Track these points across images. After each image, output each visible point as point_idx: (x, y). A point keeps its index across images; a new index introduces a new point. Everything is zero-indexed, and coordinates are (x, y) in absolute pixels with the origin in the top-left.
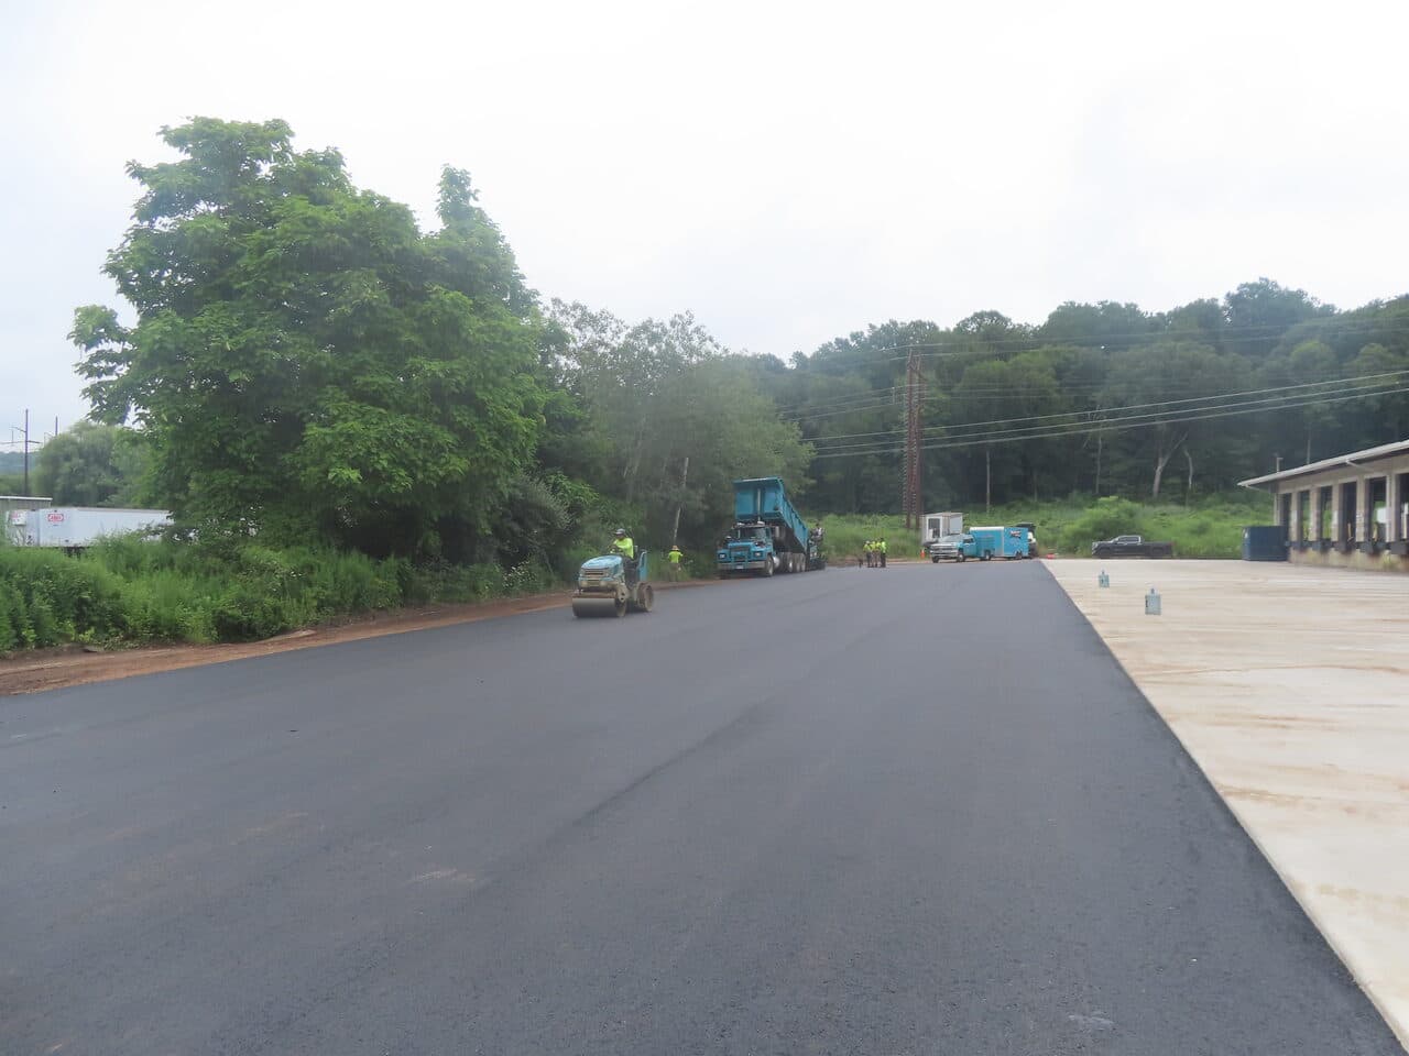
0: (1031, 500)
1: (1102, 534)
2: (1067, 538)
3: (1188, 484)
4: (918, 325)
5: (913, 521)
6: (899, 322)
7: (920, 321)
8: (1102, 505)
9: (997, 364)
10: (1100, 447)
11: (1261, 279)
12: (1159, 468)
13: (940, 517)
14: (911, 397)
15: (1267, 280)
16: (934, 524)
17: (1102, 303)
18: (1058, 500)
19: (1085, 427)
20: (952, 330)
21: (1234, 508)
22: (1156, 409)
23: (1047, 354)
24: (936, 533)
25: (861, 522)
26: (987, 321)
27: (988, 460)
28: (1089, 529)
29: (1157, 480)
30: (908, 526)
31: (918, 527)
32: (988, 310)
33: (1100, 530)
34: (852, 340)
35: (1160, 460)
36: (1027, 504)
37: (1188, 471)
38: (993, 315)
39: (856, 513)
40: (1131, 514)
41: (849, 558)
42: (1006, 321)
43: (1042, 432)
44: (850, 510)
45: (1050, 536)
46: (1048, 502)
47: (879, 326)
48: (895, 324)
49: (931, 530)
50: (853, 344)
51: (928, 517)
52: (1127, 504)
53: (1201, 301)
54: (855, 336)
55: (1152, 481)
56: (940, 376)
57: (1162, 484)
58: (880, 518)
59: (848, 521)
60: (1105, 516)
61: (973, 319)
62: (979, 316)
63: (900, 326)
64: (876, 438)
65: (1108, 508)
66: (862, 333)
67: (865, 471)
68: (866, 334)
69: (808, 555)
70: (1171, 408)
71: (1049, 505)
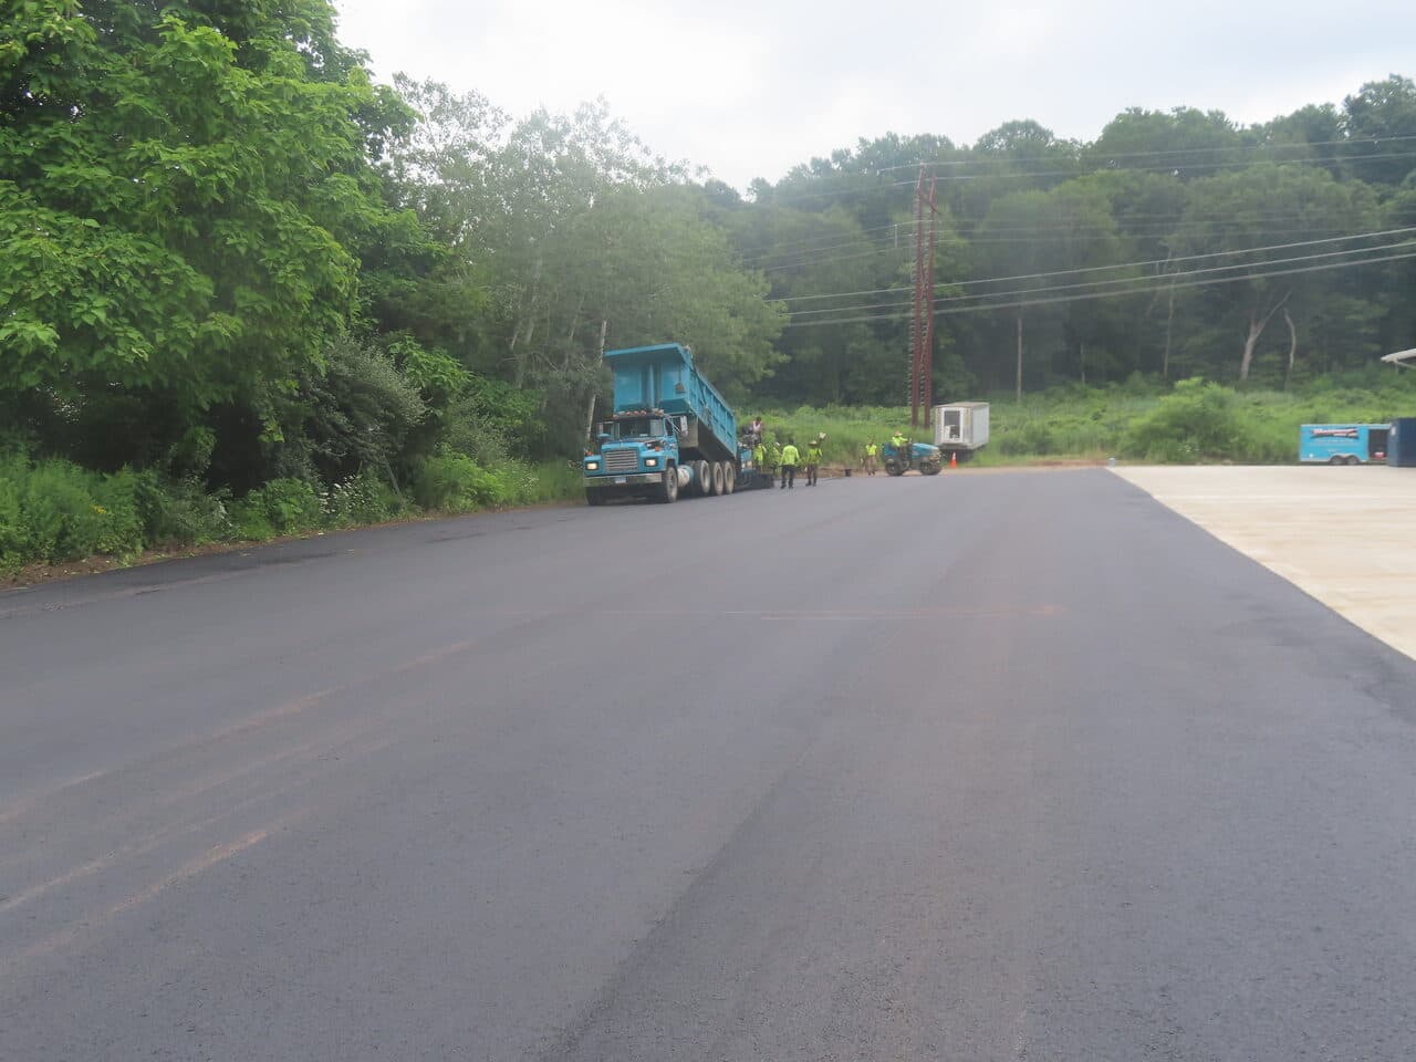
0: (1077, 386)
1: (1180, 430)
2: (1132, 435)
3: (1288, 361)
4: (927, 141)
5: (921, 415)
6: (900, 136)
7: (928, 135)
8: (1181, 391)
9: (1036, 195)
10: (1172, 312)
11: (1392, 76)
12: (1251, 340)
13: (961, 408)
14: (921, 237)
15: (1399, 78)
16: (952, 419)
17: (1178, 110)
18: (1113, 385)
19: (1154, 282)
20: (971, 147)
21: (1351, 394)
22: (1249, 258)
23: (1102, 180)
24: (955, 432)
25: (847, 416)
26: (1021, 136)
27: (1020, 329)
28: (1163, 425)
29: (1248, 356)
30: (914, 421)
31: (928, 424)
32: (1021, 119)
33: (1179, 426)
34: (835, 161)
35: (1253, 329)
36: (1072, 391)
37: (1290, 344)
38: (1030, 126)
39: (841, 404)
40: (1221, 403)
41: (833, 466)
42: (1046, 134)
43: (1093, 290)
44: (832, 401)
45: (1108, 436)
46: (1099, 387)
47: (872, 141)
48: (895, 138)
49: (948, 428)
50: (835, 166)
51: (944, 409)
52: (1214, 388)
53: (1311, 107)
54: (838, 156)
55: (1241, 358)
56: (955, 213)
57: (1252, 365)
58: (871, 410)
59: (827, 415)
60: (1186, 406)
61: (1001, 132)
62: (1010, 129)
63: (901, 142)
64: (868, 300)
65: (1189, 396)
66: (848, 152)
67: (854, 345)
68: (855, 152)
69: (737, 463)
70: (1269, 255)
71: (1103, 392)
